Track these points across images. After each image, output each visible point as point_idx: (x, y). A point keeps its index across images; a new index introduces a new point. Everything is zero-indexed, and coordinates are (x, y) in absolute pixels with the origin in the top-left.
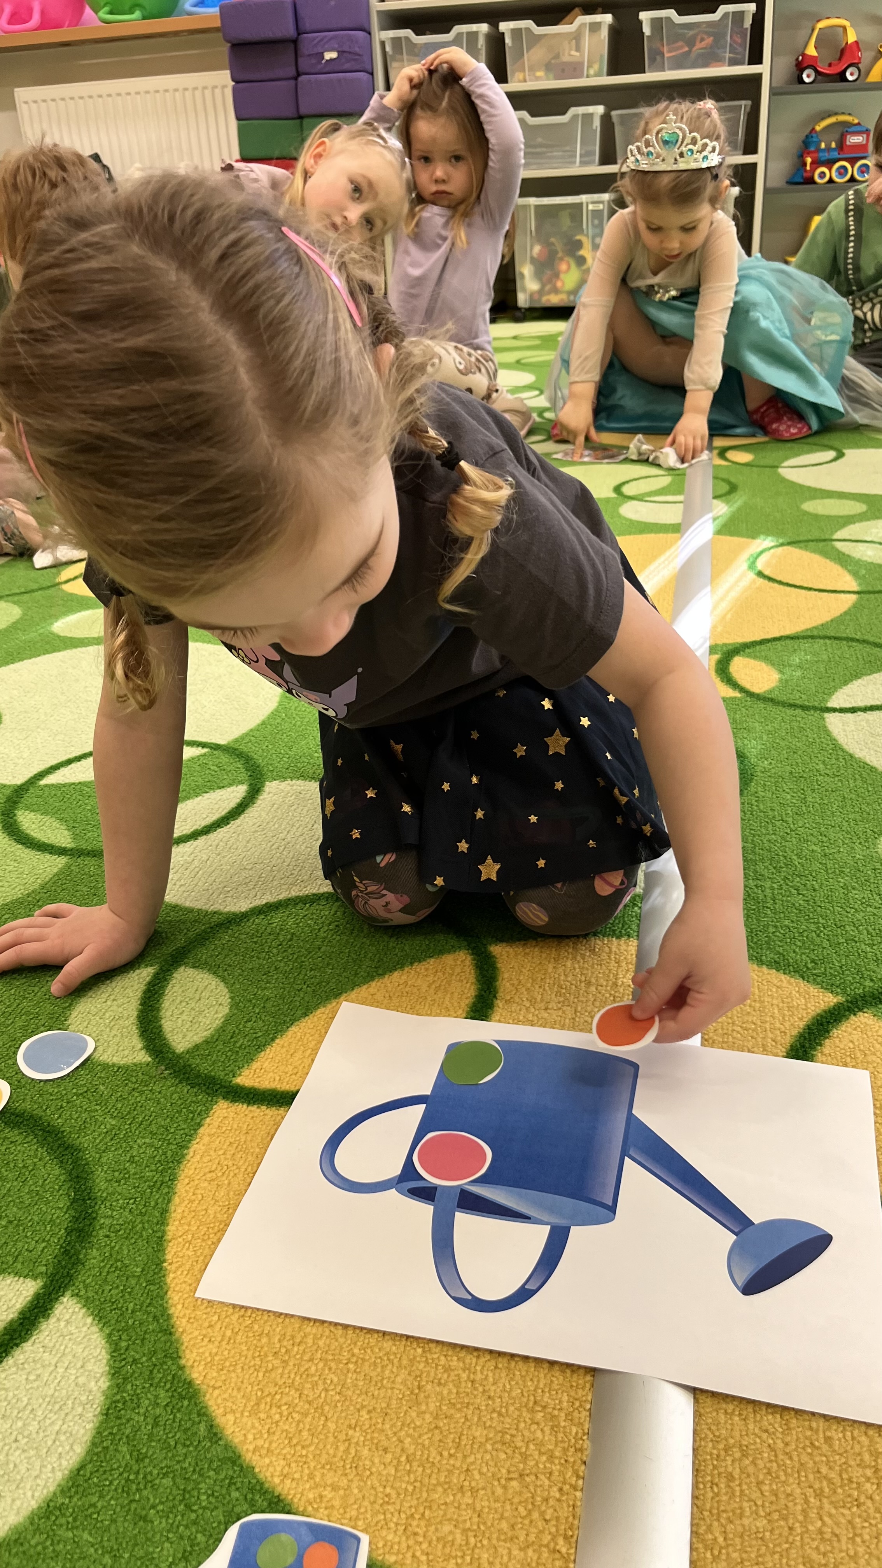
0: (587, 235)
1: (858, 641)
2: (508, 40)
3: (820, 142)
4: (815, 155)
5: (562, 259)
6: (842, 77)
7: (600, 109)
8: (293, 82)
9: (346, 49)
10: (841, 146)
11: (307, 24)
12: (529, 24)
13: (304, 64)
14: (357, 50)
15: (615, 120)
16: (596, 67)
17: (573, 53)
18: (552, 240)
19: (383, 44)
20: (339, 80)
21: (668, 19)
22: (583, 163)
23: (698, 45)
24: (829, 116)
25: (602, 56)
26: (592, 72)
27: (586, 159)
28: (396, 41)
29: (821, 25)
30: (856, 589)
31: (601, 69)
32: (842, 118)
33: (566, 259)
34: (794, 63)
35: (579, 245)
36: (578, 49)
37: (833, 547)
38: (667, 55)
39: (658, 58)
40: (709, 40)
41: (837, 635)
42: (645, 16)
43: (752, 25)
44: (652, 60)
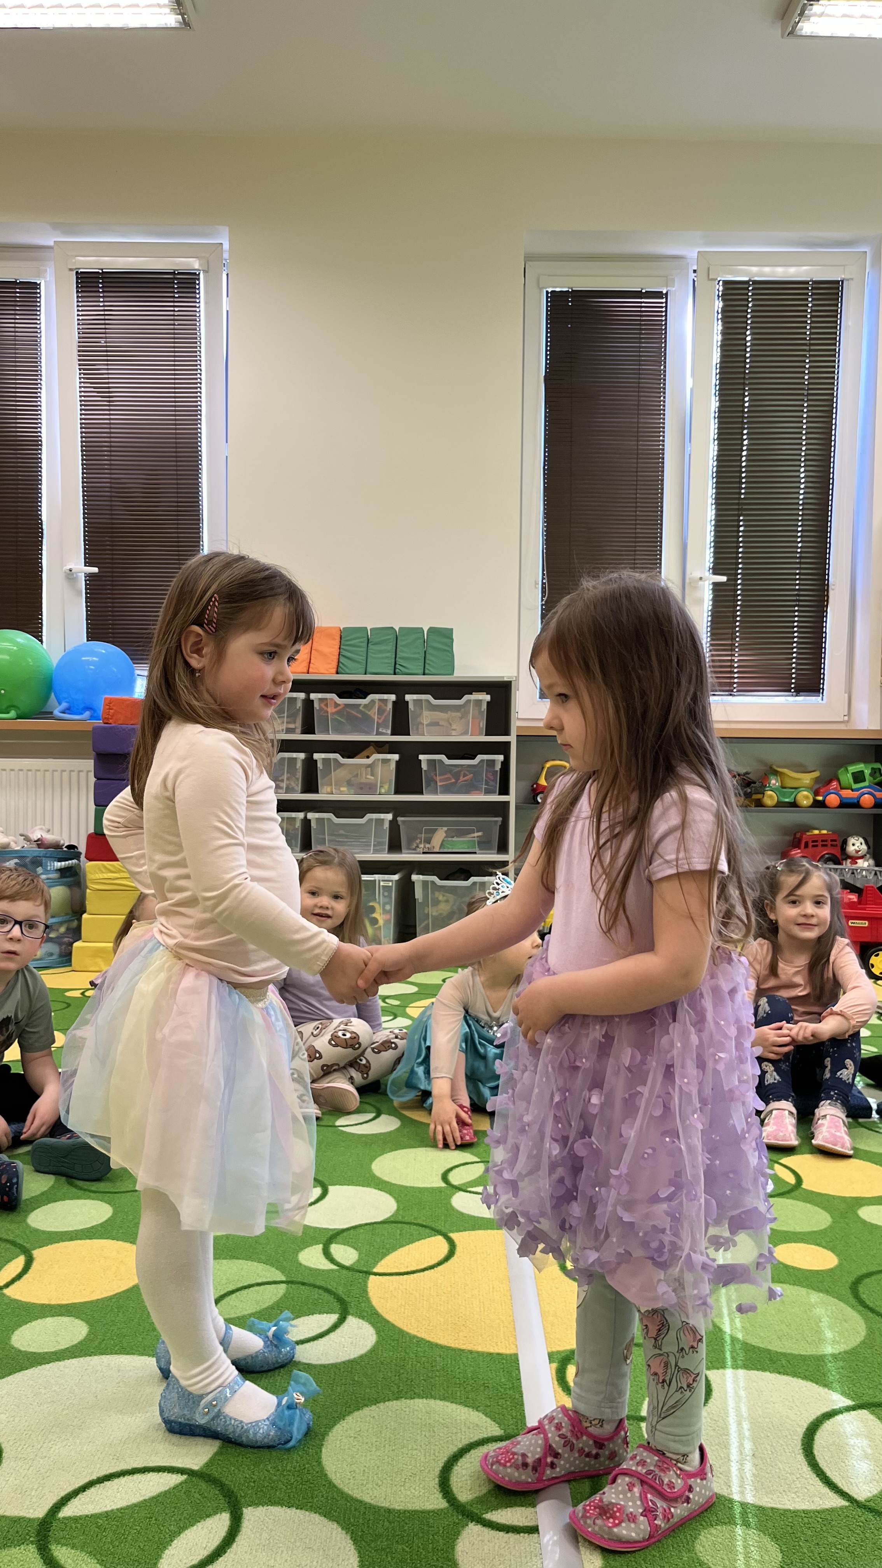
0: (379, 903)
2: (320, 765)
7: (389, 816)
12: (336, 756)
15: (400, 823)
16: (386, 787)
17: (369, 777)
21: (441, 761)
22: (376, 851)
23: (462, 779)
25: (390, 781)
26: (383, 791)
27: (377, 849)
29: (548, 765)
31: (389, 788)
34: (530, 788)
35: (373, 909)
36: (372, 775)
38: (439, 784)
39: (433, 784)
40: (470, 777)
42: (421, 757)
43: (501, 769)
44: (428, 785)
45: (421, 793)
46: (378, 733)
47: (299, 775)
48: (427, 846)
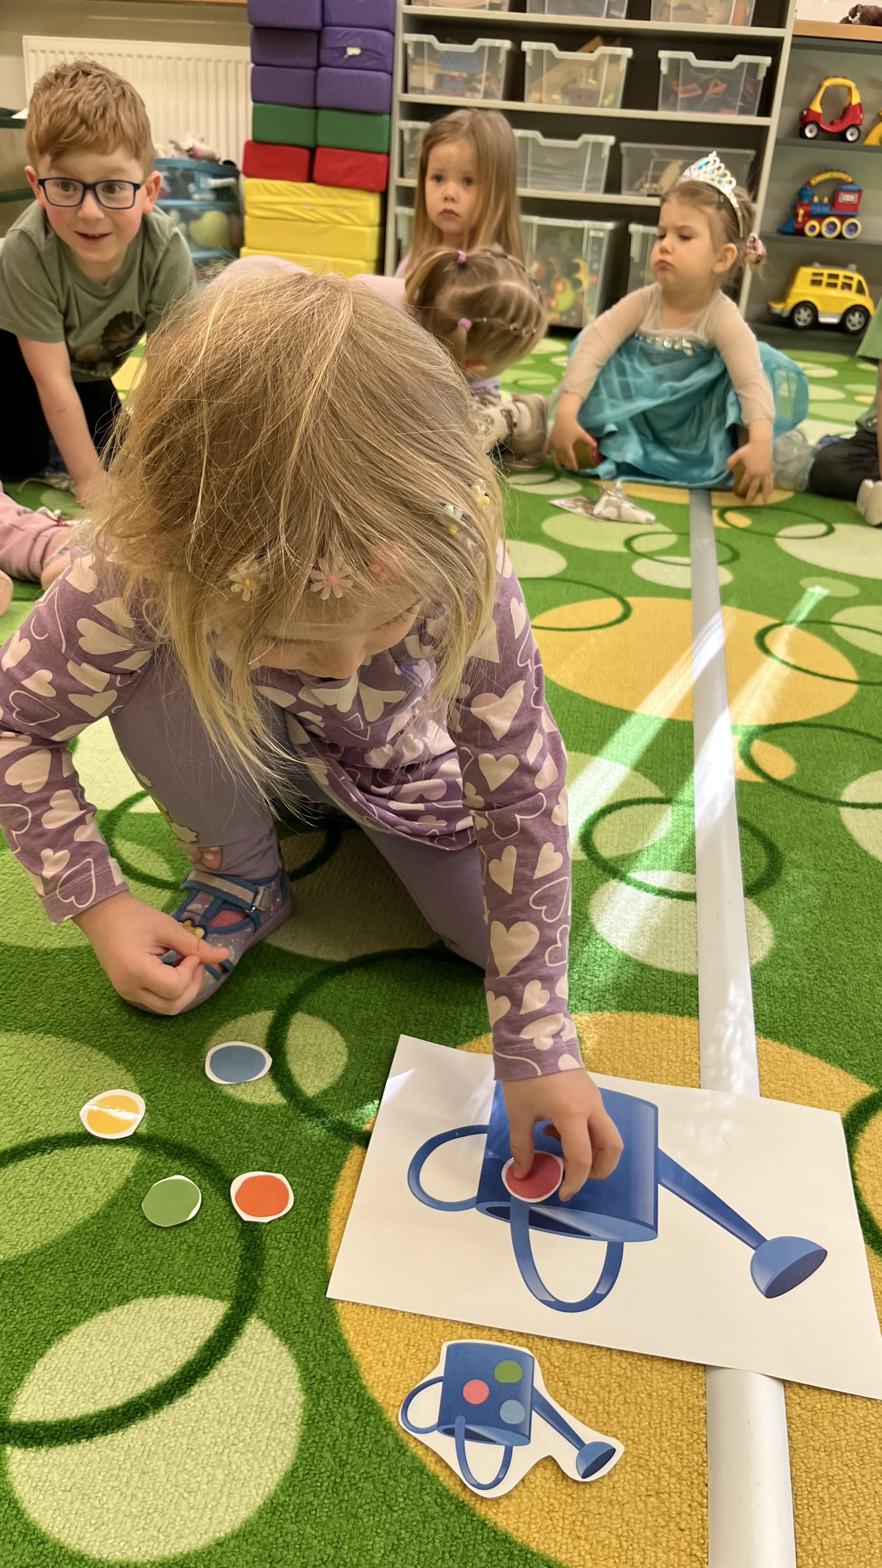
0: (585, 261)
1: (862, 734)
2: (529, 59)
3: (813, 197)
4: (808, 208)
5: (558, 279)
6: (842, 137)
7: (611, 140)
8: (312, 72)
9: (369, 46)
10: (833, 202)
11: (333, 17)
12: (551, 47)
13: (325, 56)
14: (380, 49)
15: (623, 151)
16: (611, 97)
17: (591, 81)
18: (551, 259)
19: (405, 46)
20: (359, 77)
21: (686, 61)
22: (589, 189)
23: (712, 90)
24: (826, 171)
25: (617, 89)
26: (606, 102)
27: (591, 185)
28: (419, 46)
29: (828, 83)
30: (855, 677)
31: (615, 99)
32: (837, 175)
33: (564, 280)
34: (798, 116)
35: (576, 268)
36: (595, 77)
37: (833, 632)
38: (680, 96)
39: (672, 98)
40: (723, 87)
41: (844, 726)
42: (663, 55)
43: (765, 78)
44: (666, 98)
45: (655, 108)
46: (609, 16)
47: (502, 74)
48: (655, 186)
